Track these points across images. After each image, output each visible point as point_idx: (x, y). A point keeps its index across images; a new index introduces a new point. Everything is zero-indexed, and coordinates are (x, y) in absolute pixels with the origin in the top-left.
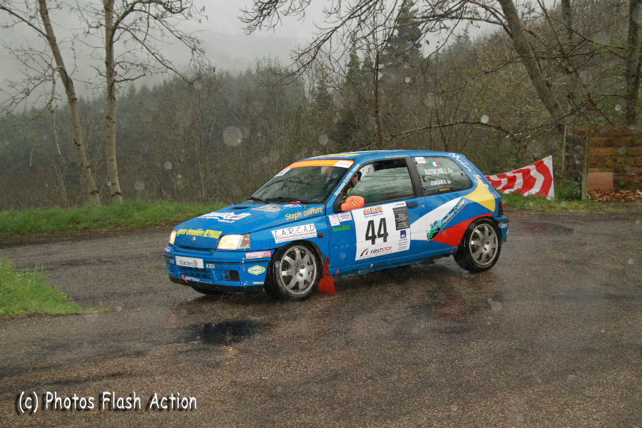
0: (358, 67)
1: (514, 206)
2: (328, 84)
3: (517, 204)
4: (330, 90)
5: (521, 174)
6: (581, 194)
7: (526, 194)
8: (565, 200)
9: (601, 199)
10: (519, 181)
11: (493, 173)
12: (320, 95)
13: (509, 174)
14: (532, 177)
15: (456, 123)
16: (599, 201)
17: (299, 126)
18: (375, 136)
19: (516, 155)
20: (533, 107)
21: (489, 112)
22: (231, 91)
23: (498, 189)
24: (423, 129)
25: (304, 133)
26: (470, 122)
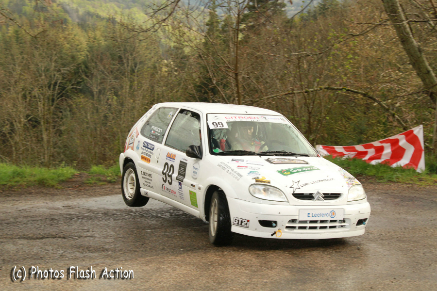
0: (217, 26)
1: (382, 178)
2: (186, 43)
3: (385, 175)
4: (187, 50)
5: (389, 144)
7: (394, 165)
10: (388, 151)
11: (359, 142)
13: (376, 144)
14: (400, 147)
15: (321, 89)
17: (153, 87)
19: (384, 123)
20: (403, 73)
21: (356, 77)
22: (79, 47)
23: (363, 159)
24: (286, 95)
25: (158, 94)
26: (335, 88)
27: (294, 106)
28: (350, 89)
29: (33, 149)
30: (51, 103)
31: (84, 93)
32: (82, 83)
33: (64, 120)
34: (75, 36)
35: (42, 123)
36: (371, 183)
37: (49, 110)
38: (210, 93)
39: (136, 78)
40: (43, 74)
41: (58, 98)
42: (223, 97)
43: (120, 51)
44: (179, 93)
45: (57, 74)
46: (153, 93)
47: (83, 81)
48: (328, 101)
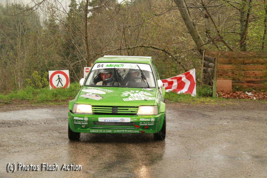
0: (76, 7)
1: (172, 100)
3: (174, 98)
4: (57, 22)
5: (176, 80)
6: (212, 92)
7: (179, 92)
8: (203, 97)
9: (224, 97)
10: (175, 84)
12: (51, 25)
13: (169, 80)
14: (182, 82)
15: (138, 47)
16: (223, 98)
17: (36, 44)
18: (85, 53)
19: (175, 67)
20: (186, 38)
21: (159, 40)
24: (116, 50)
25: (39, 49)
26: (146, 46)
28: (154, 47)
38: (71, 49)
39: (25, 39)
42: (78, 51)
44: (52, 48)
46: (36, 48)
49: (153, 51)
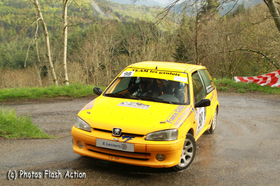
1: (266, 92)
3: (268, 91)
5: (270, 76)
7: (272, 86)
10: (269, 79)
11: (255, 75)
13: (264, 76)
14: (276, 77)
15: (237, 50)
17: (156, 50)
18: (195, 55)
19: (267, 66)
22: (123, 32)
23: (257, 83)
24: (219, 53)
26: (244, 49)
27: (223, 59)
28: (251, 50)
29: (102, 79)
30: (110, 58)
31: (125, 53)
32: (124, 49)
33: (116, 65)
34: (121, 27)
35: (106, 67)
36: (261, 94)
37: (109, 61)
38: (183, 53)
39: (148, 46)
40: (107, 45)
41: (113, 56)
42: (189, 54)
43: (141, 33)
44: (168, 53)
45: (113, 45)
47: (125, 48)
48: (239, 56)
49: (248, 54)
